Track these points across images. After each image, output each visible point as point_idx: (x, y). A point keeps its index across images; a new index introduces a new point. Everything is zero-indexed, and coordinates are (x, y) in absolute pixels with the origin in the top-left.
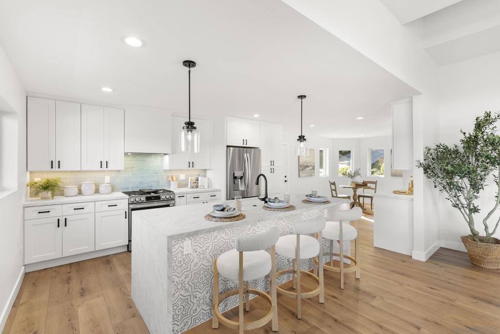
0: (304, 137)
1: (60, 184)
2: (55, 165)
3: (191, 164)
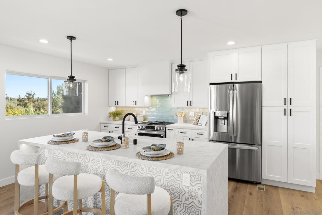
2: (117, 103)
3: (189, 103)
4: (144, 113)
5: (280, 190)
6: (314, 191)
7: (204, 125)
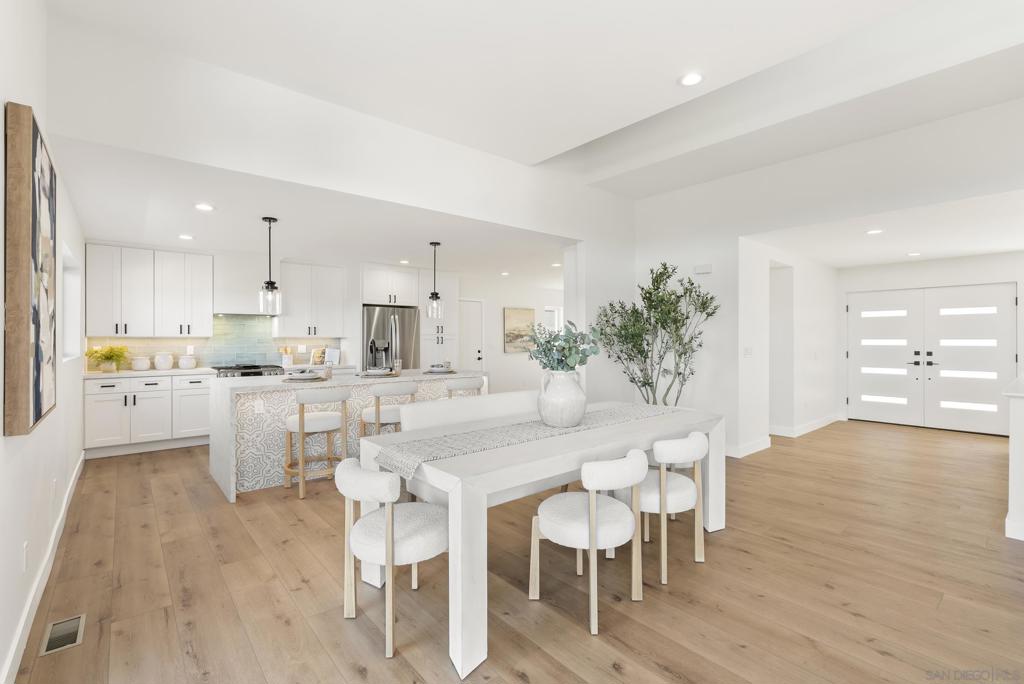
0: (437, 294)
1: (126, 354)
2: (121, 329)
3: (312, 331)
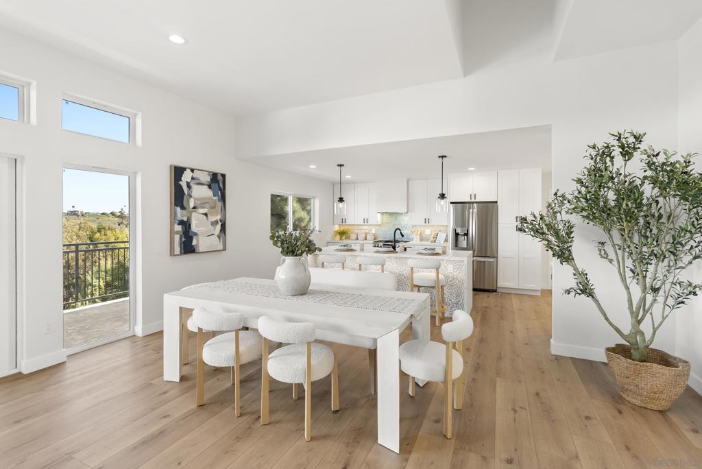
2: (344, 221)
3: (427, 221)
4: (373, 232)
5: (513, 297)
6: (539, 294)
7: (442, 242)
